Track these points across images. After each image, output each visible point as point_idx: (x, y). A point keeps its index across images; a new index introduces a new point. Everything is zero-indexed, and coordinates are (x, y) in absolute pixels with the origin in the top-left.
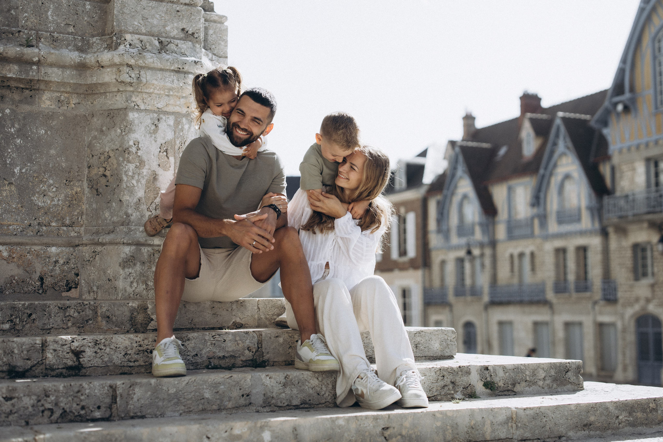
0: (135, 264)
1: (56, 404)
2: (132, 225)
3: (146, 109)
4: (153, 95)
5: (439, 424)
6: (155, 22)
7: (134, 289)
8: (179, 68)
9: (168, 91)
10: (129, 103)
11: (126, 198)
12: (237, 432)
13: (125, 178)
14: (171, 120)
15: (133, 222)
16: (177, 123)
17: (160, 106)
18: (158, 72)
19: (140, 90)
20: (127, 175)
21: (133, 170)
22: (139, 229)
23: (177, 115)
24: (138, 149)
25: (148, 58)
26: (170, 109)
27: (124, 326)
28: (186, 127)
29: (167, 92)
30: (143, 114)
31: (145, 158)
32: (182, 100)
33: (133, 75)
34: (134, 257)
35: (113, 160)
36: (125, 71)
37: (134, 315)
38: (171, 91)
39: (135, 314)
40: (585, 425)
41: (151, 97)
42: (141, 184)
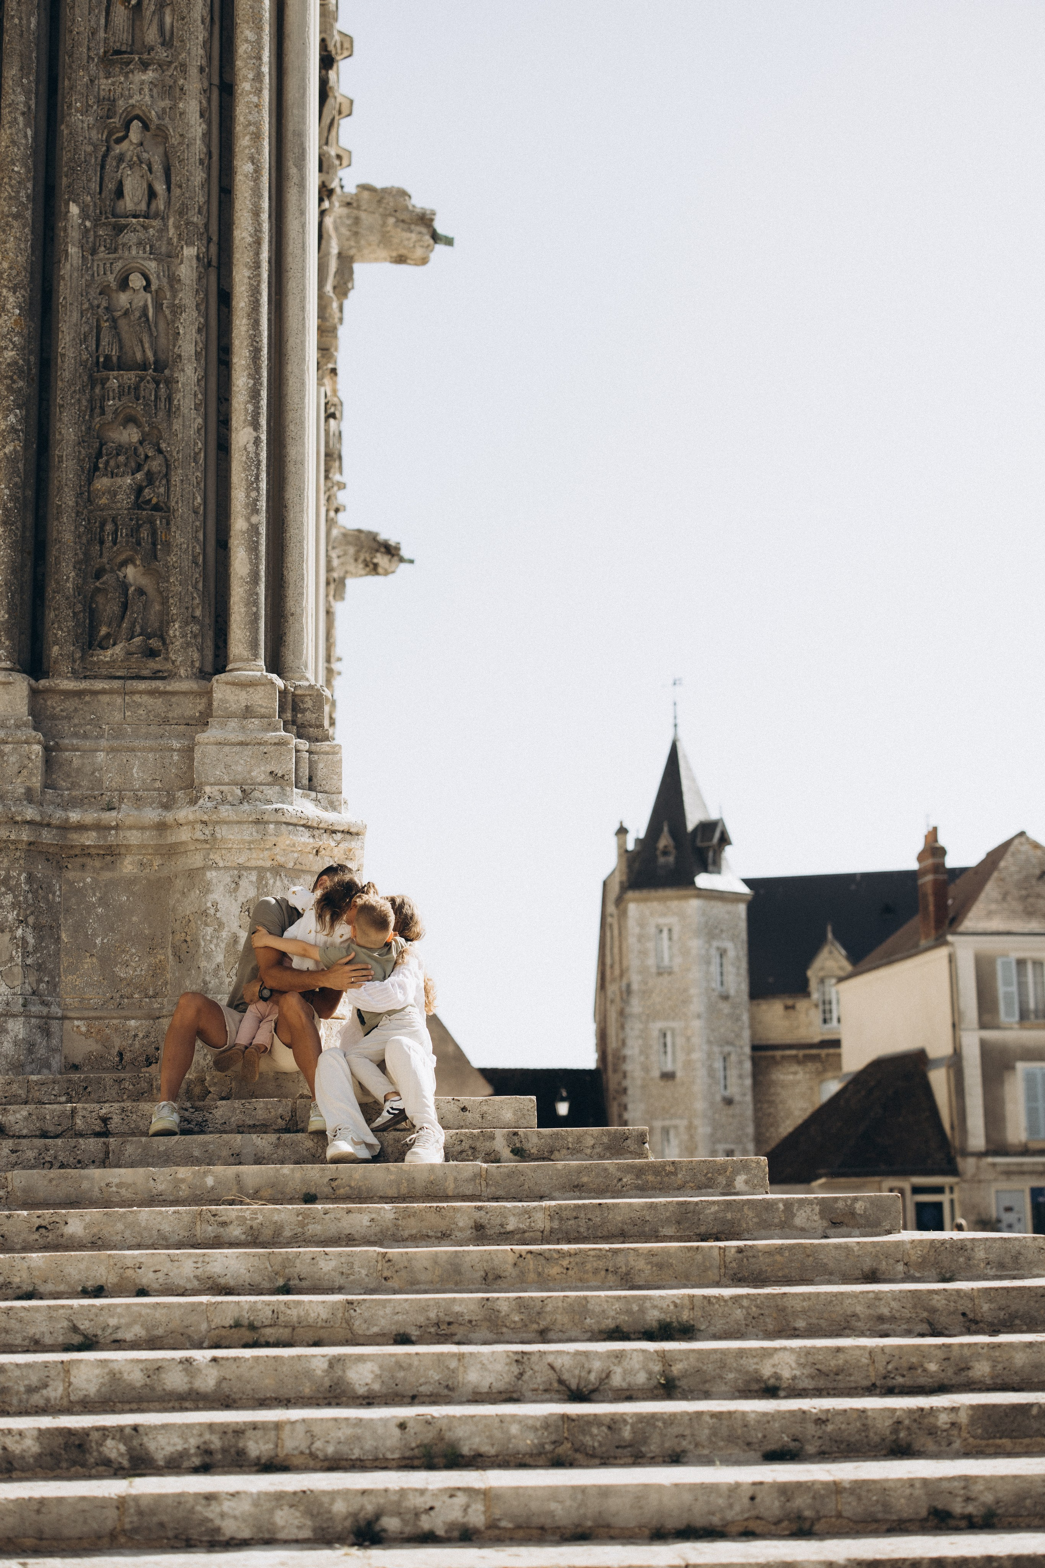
1: (55, 1158)
3: (225, 867)
4: (232, 850)
5: (393, 1177)
6: (239, 768)
8: (258, 819)
9: (248, 844)
10: (206, 862)
11: (203, 964)
12: (180, 1176)
13: (203, 944)
14: (254, 877)
16: (260, 878)
17: (240, 861)
18: (235, 825)
19: (217, 847)
20: (204, 940)
21: (211, 933)
23: (260, 870)
24: (217, 910)
25: (226, 811)
26: (253, 863)
28: (271, 882)
29: (248, 846)
30: (222, 871)
31: (224, 920)
32: (266, 853)
33: (207, 832)
35: (192, 924)
36: (198, 829)
38: (251, 845)
40: (576, 1186)
41: (230, 853)
42: (220, 948)
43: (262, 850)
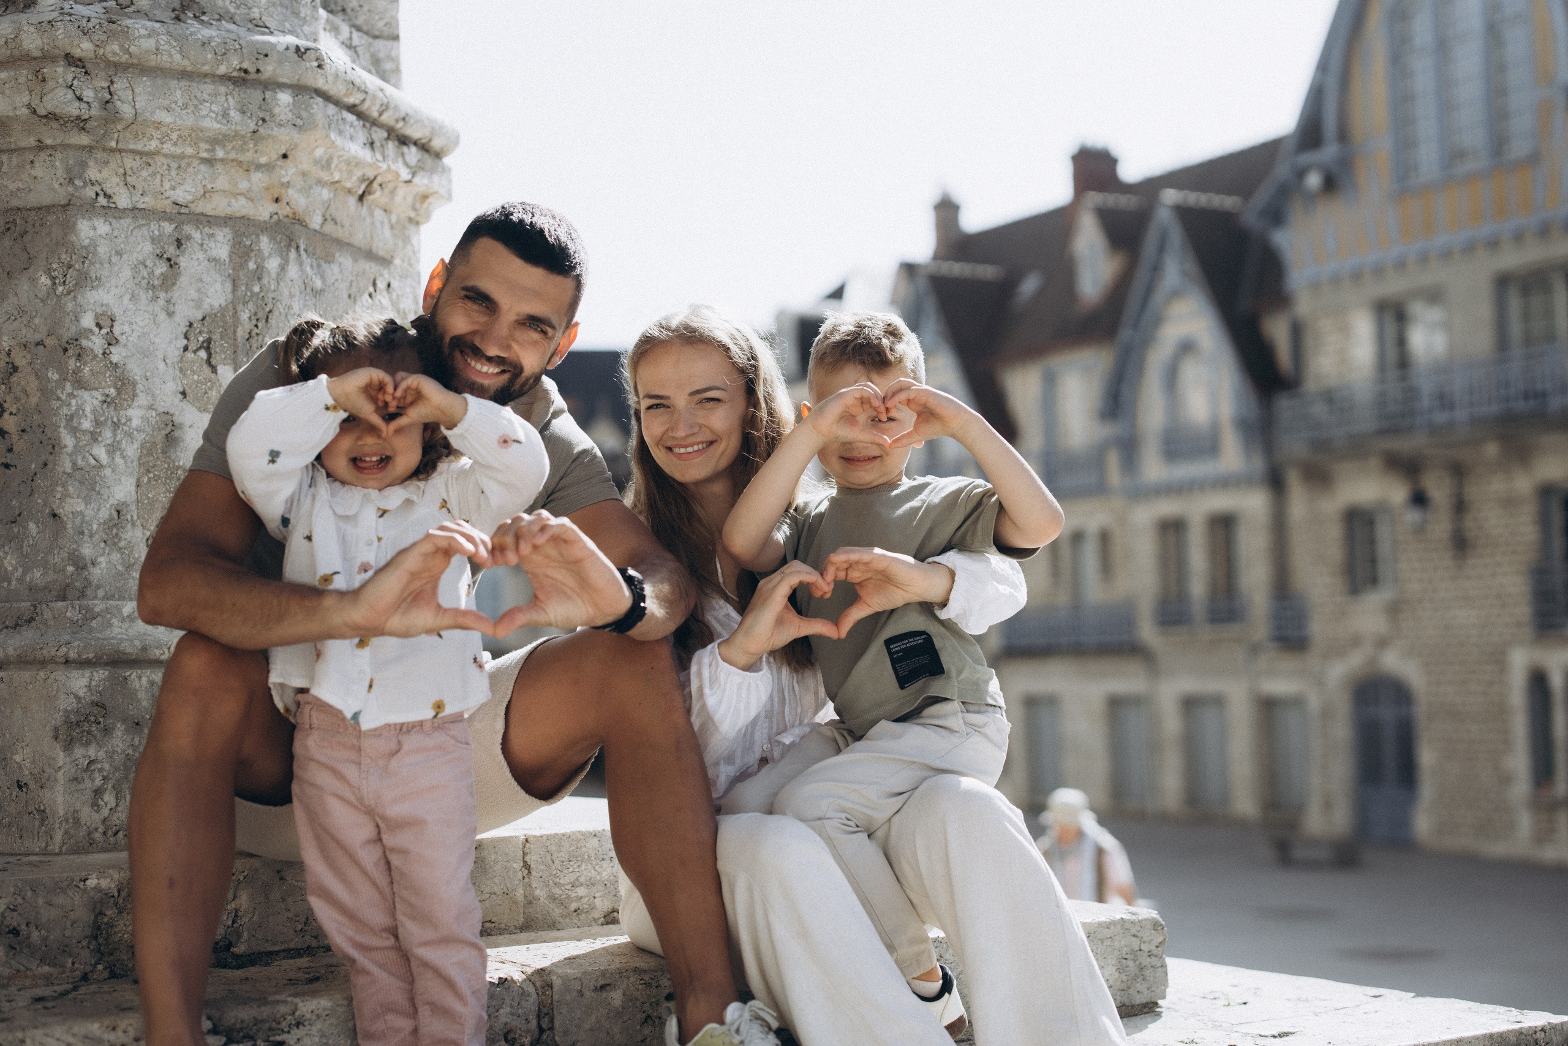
0: (107, 731)
2: (95, 598)
3: (134, 209)
4: (160, 160)
7: (105, 812)
8: (246, 71)
9: (207, 147)
10: (76, 188)
11: (73, 505)
13: (68, 441)
14: (221, 246)
15: (98, 587)
16: (242, 252)
17: (181, 195)
18: (175, 82)
19: (113, 144)
20: (74, 431)
21: (94, 411)
22: (119, 609)
23: (241, 227)
24: (112, 341)
25: (140, 37)
26: (218, 206)
27: (70, 961)
28: (273, 264)
29: (207, 150)
30: (126, 222)
31: (135, 370)
32: (257, 177)
33: (88, 94)
34: (103, 707)
35: (26, 380)
36: (61, 81)
37: (106, 920)
38: (218, 148)
39: (109, 913)
41: (151, 169)
42: (124, 457)
43: (248, 168)
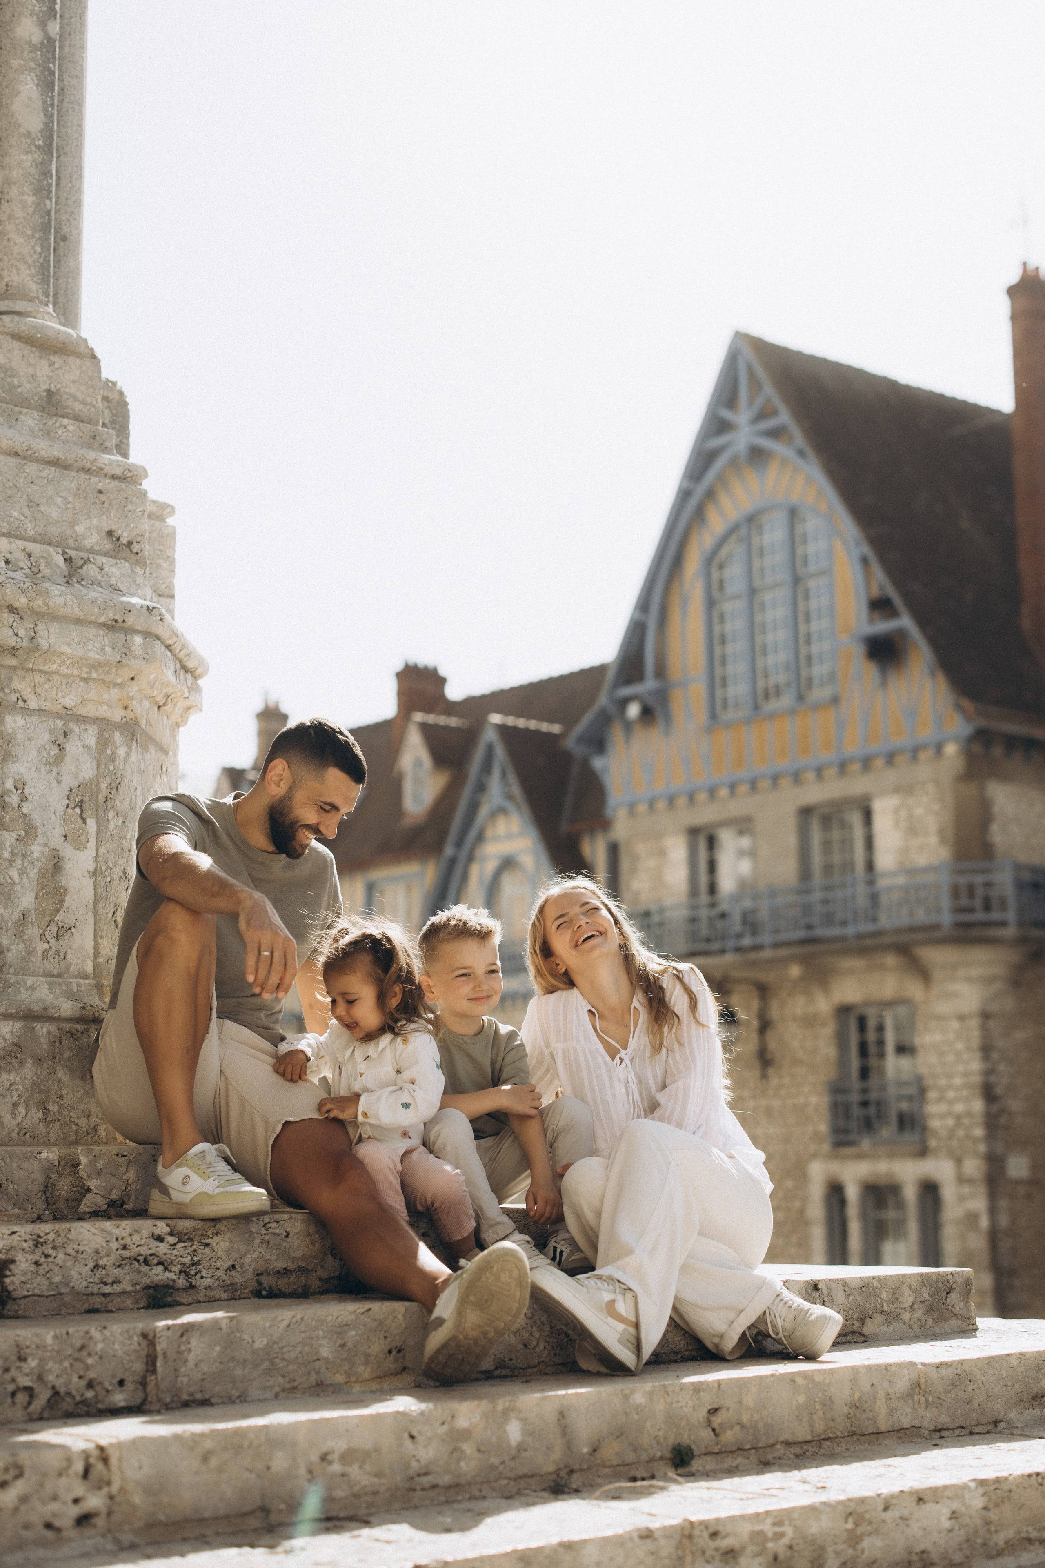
0: (22, 1064)
1: (40, 1378)
2: (9, 973)
3: (39, 710)
4: (56, 677)
5: (801, 1399)
6: (54, 513)
7: (19, 1119)
8: (116, 621)
9: (87, 670)
10: (5, 694)
12: (462, 1423)
14: (91, 737)
15: (11, 966)
16: (104, 742)
17: (69, 702)
18: (73, 627)
19: (31, 666)
21: (11, 846)
22: (25, 982)
23: (104, 725)
24: (24, 799)
25: (55, 596)
26: (90, 710)
27: (30, 1206)
28: (122, 751)
29: (87, 673)
30: (35, 719)
31: (37, 819)
32: (114, 691)
33: (22, 632)
34: (20, 1047)
36: (5, 622)
37: (51, 1181)
38: (93, 671)
39: (52, 1176)
41: (51, 683)
42: (28, 878)
43: (110, 685)
